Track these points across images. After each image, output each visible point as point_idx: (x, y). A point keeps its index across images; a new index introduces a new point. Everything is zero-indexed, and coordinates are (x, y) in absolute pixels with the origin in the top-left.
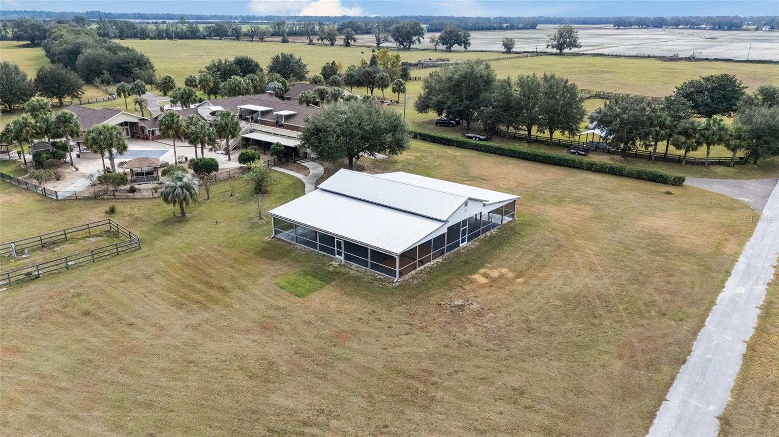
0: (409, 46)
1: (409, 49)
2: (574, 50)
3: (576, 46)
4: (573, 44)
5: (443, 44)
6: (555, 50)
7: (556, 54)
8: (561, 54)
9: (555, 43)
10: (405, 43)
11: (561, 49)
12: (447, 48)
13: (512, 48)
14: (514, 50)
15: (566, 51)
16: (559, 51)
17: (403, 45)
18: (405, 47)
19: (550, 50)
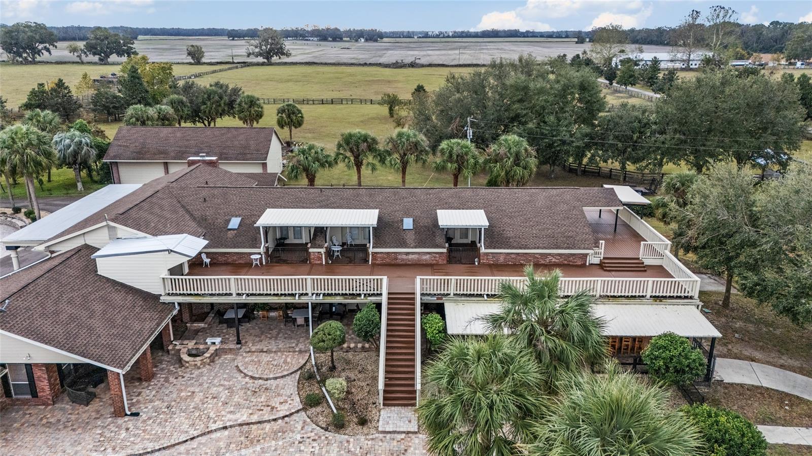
0: (34, 58)
1: (34, 62)
2: (285, 59)
3: (283, 54)
4: (281, 52)
5: (94, 54)
6: (260, 59)
7: (263, 64)
8: (270, 64)
9: (257, 50)
10: (25, 55)
11: (267, 58)
12: (100, 59)
13: (201, 58)
14: (204, 60)
15: (275, 59)
16: (266, 61)
17: (21, 56)
18: (26, 59)
19: (253, 59)
